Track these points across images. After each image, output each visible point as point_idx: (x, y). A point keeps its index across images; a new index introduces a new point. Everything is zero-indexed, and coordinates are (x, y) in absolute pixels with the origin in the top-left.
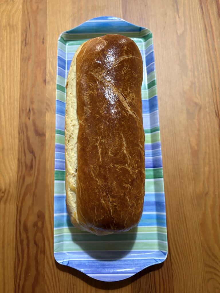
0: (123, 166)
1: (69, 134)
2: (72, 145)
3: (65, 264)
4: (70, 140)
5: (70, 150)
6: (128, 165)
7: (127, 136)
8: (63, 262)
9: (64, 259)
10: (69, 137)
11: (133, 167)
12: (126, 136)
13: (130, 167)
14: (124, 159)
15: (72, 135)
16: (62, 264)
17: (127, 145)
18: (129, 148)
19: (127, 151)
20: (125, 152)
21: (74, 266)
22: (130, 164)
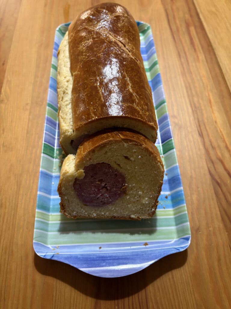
0: (131, 105)
1: (63, 89)
2: (67, 101)
3: (48, 258)
4: (64, 97)
5: (64, 106)
6: (136, 104)
7: (132, 76)
8: (45, 255)
9: (47, 253)
10: (63, 94)
11: (142, 108)
12: (130, 76)
13: (139, 107)
14: (131, 97)
15: (66, 90)
16: (44, 257)
17: (133, 85)
18: (135, 87)
19: (133, 90)
20: (131, 90)
21: (61, 259)
22: (138, 104)
